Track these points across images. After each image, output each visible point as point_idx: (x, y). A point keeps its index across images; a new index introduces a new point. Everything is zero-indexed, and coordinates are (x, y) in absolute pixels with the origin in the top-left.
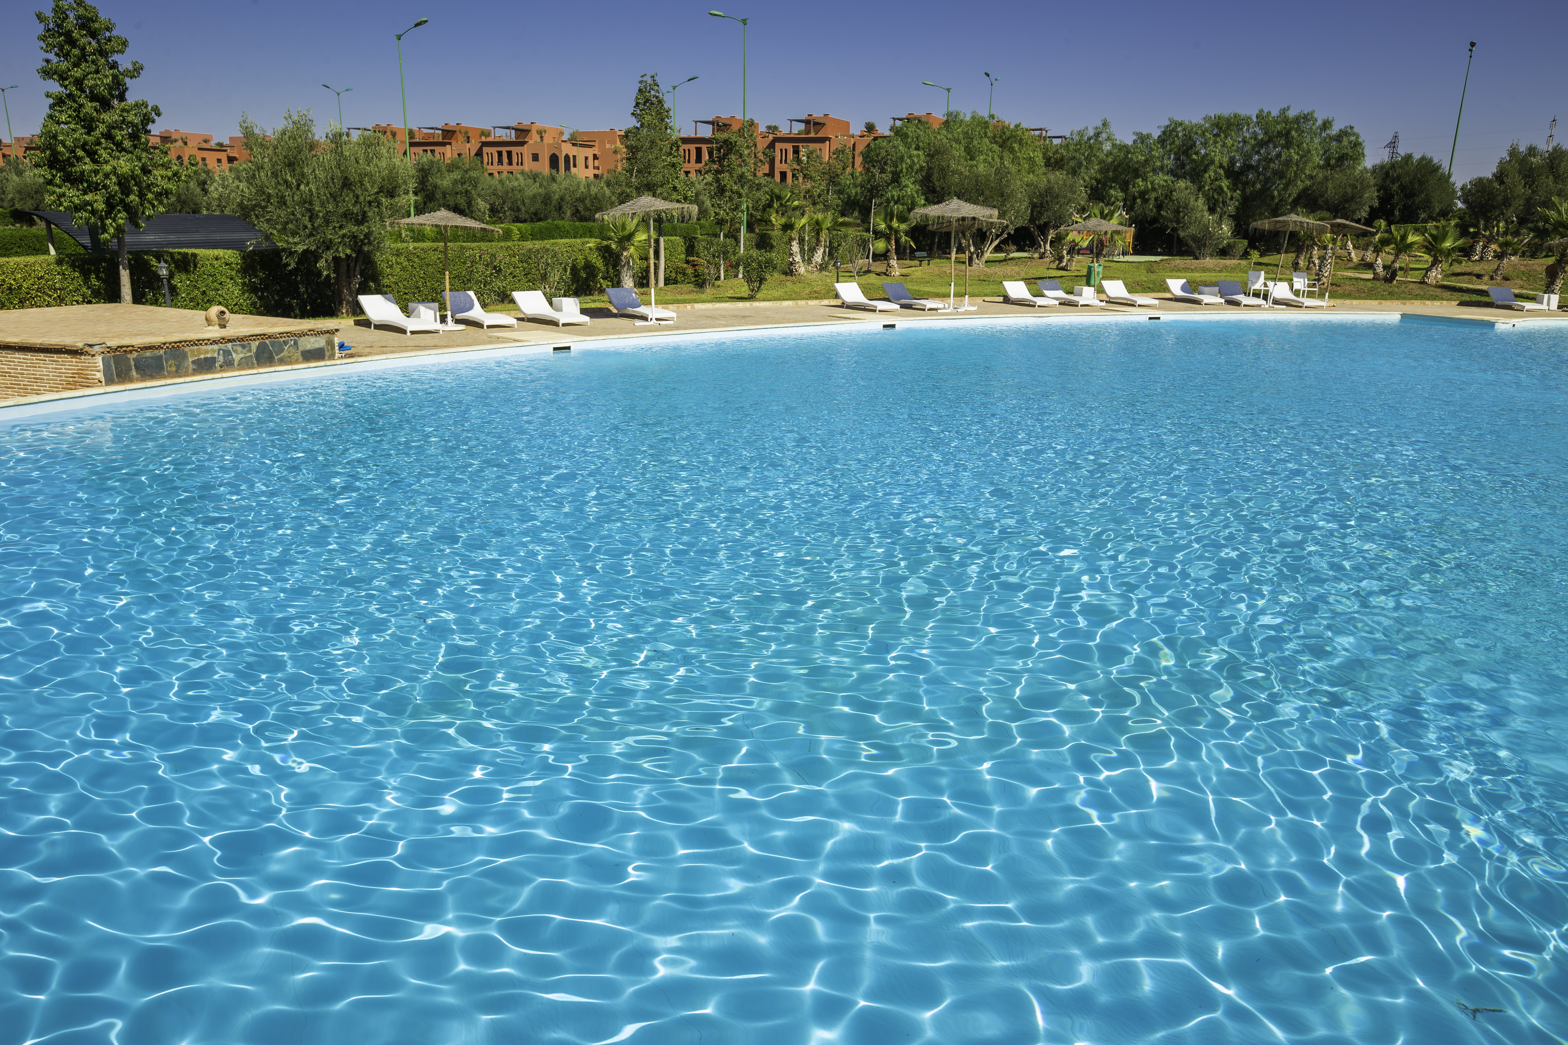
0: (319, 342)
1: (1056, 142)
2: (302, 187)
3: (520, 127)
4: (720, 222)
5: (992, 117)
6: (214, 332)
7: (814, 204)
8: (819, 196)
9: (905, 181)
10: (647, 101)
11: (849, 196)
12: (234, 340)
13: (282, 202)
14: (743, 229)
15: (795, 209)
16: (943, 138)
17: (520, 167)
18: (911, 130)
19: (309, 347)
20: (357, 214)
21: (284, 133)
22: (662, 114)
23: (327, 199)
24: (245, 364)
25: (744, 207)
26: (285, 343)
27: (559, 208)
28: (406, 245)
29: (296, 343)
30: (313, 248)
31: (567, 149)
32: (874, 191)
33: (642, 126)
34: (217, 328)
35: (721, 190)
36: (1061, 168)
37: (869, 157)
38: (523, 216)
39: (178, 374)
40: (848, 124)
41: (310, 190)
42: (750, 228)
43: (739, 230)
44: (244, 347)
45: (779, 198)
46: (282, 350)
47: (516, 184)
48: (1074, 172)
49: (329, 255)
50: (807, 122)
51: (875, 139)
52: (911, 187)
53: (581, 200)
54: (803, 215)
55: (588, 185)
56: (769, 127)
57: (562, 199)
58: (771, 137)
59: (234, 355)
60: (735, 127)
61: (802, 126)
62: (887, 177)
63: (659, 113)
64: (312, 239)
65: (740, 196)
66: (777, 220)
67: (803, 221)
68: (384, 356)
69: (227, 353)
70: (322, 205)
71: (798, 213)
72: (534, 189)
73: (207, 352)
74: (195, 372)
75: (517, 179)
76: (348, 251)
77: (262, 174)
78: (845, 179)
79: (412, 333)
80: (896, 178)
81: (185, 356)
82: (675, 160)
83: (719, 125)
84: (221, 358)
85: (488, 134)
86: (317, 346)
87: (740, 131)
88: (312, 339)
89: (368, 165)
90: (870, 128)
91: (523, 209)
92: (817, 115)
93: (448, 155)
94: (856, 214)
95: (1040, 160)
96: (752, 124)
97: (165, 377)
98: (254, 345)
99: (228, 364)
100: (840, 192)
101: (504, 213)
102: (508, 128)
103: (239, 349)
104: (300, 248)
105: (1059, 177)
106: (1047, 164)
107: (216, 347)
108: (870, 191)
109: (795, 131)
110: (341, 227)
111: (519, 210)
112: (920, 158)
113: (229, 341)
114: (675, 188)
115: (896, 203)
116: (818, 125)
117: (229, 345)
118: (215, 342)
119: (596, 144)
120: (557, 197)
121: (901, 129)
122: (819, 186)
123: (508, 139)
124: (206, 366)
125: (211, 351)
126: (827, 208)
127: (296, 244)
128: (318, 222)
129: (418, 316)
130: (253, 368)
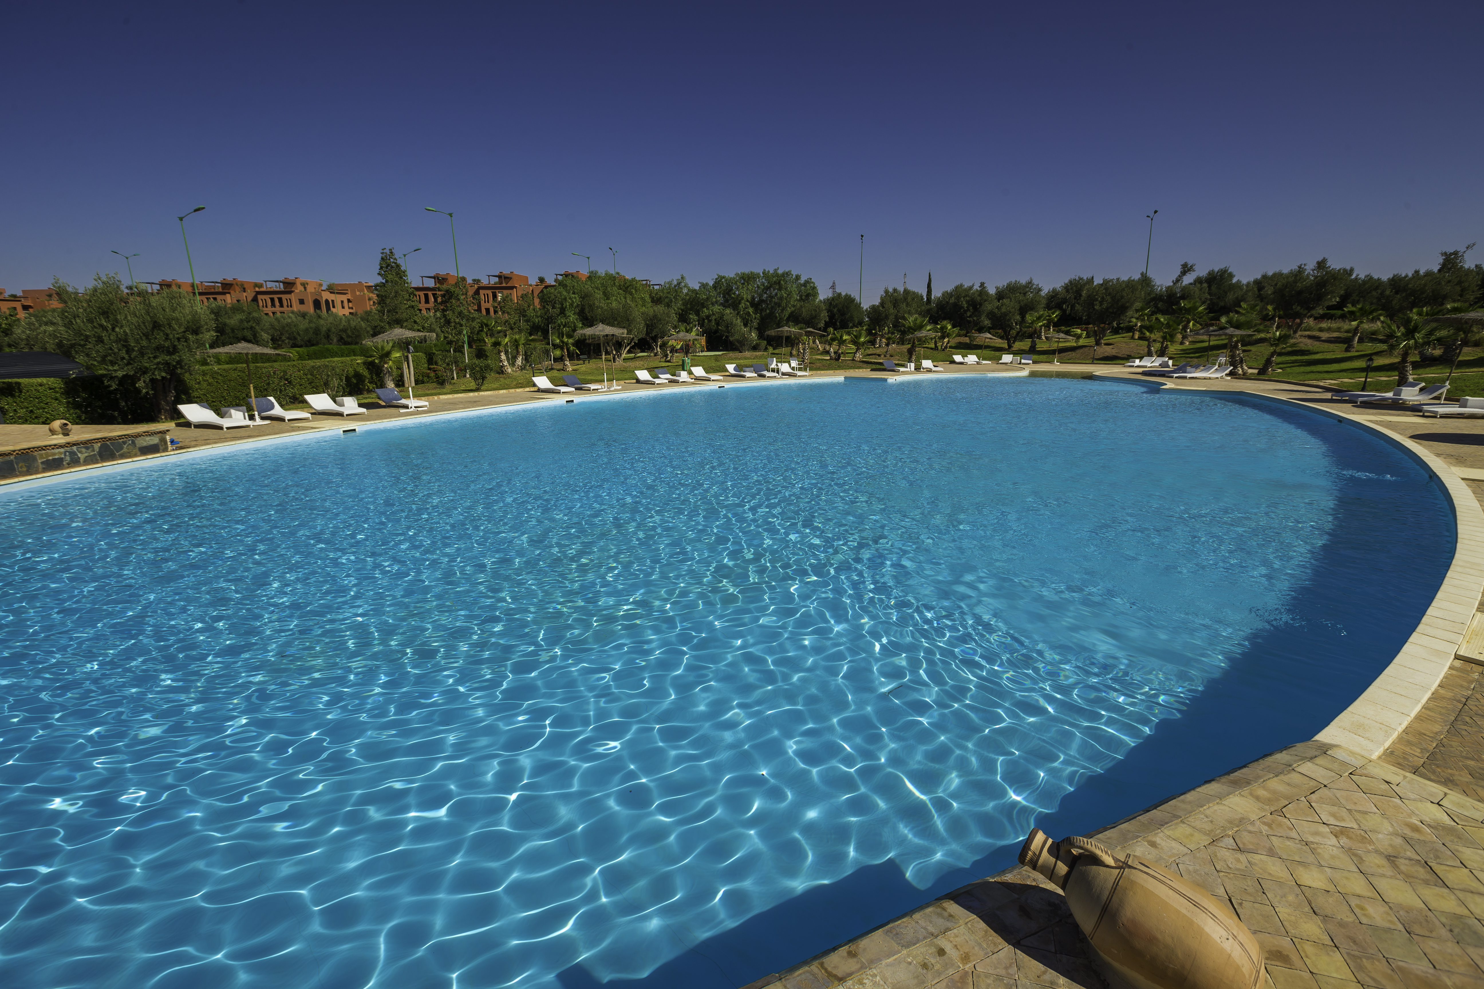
0: (154, 441)
1: (656, 287)
2: (117, 329)
3: (287, 281)
4: (450, 343)
5: (618, 273)
6: (60, 439)
7: (512, 329)
8: (515, 324)
9: (568, 313)
10: (388, 265)
11: (534, 323)
12: (78, 444)
13: (100, 340)
14: (466, 346)
15: (499, 332)
16: (588, 288)
17: (290, 309)
18: (568, 282)
19: (145, 444)
20: (168, 347)
21: (95, 290)
22: (401, 274)
23: (141, 338)
24: (90, 460)
25: (465, 332)
26: (124, 443)
27: (328, 336)
28: (210, 367)
29: (133, 442)
30: (132, 373)
31: (326, 296)
32: (549, 320)
33: (387, 281)
34: (61, 436)
35: (448, 322)
36: (661, 303)
37: (544, 299)
38: (299, 343)
39: (29, 472)
40: (527, 278)
41: (124, 332)
42: (470, 346)
43: (463, 347)
44: (87, 448)
45: (487, 325)
46: (122, 448)
47: (289, 321)
48: (668, 305)
49: (147, 377)
50: (500, 277)
51: (546, 287)
52: (572, 317)
53: (344, 330)
54: (506, 336)
55: (349, 321)
56: (474, 280)
57: (329, 330)
58: (476, 286)
59: (79, 455)
60: (452, 281)
61: (497, 279)
62: (557, 311)
63: (397, 274)
64: (130, 367)
65: (461, 325)
66: (489, 341)
67: (507, 340)
68: (210, 446)
69: (72, 454)
70: (137, 341)
71: (501, 334)
72: (303, 325)
73: (55, 454)
74: (45, 470)
75: (289, 317)
76: (164, 374)
77: (78, 321)
78: (530, 313)
79: (228, 428)
80: (563, 311)
81: (34, 459)
82: (413, 304)
83: (440, 279)
84: (68, 458)
85: (261, 286)
86: (152, 443)
87: (457, 285)
88: (148, 439)
89: (174, 312)
90: (542, 280)
91: (299, 338)
92: (506, 272)
93: (229, 300)
94: (540, 333)
95: (648, 299)
96: (464, 279)
97: (17, 476)
98: (97, 446)
99: (75, 462)
100: (527, 321)
101: (283, 341)
102: (277, 281)
103: (84, 450)
104: (120, 374)
105: (660, 309)
106: (653, 301)
107: (62, 450)
108: (547, 319)
109: (492, 282)
110: (155, 357)
111: (295, 339)
112: (577, 300)
113: (74, 445)
114: (415, 322)
115: (564, 326)
116: (507, 278)
117: (75, 448)
118: (61, 446)
119: (349, 292)
120: (325, 329)
121: (562, 281)
122: (513, 318)
123: (278, 289)
124: (55, 465)
125: (58, 453)
126: (520, 331)
127: (115, 371)
128: (134, 354)
129: (231, 416)
130: (97, 463)
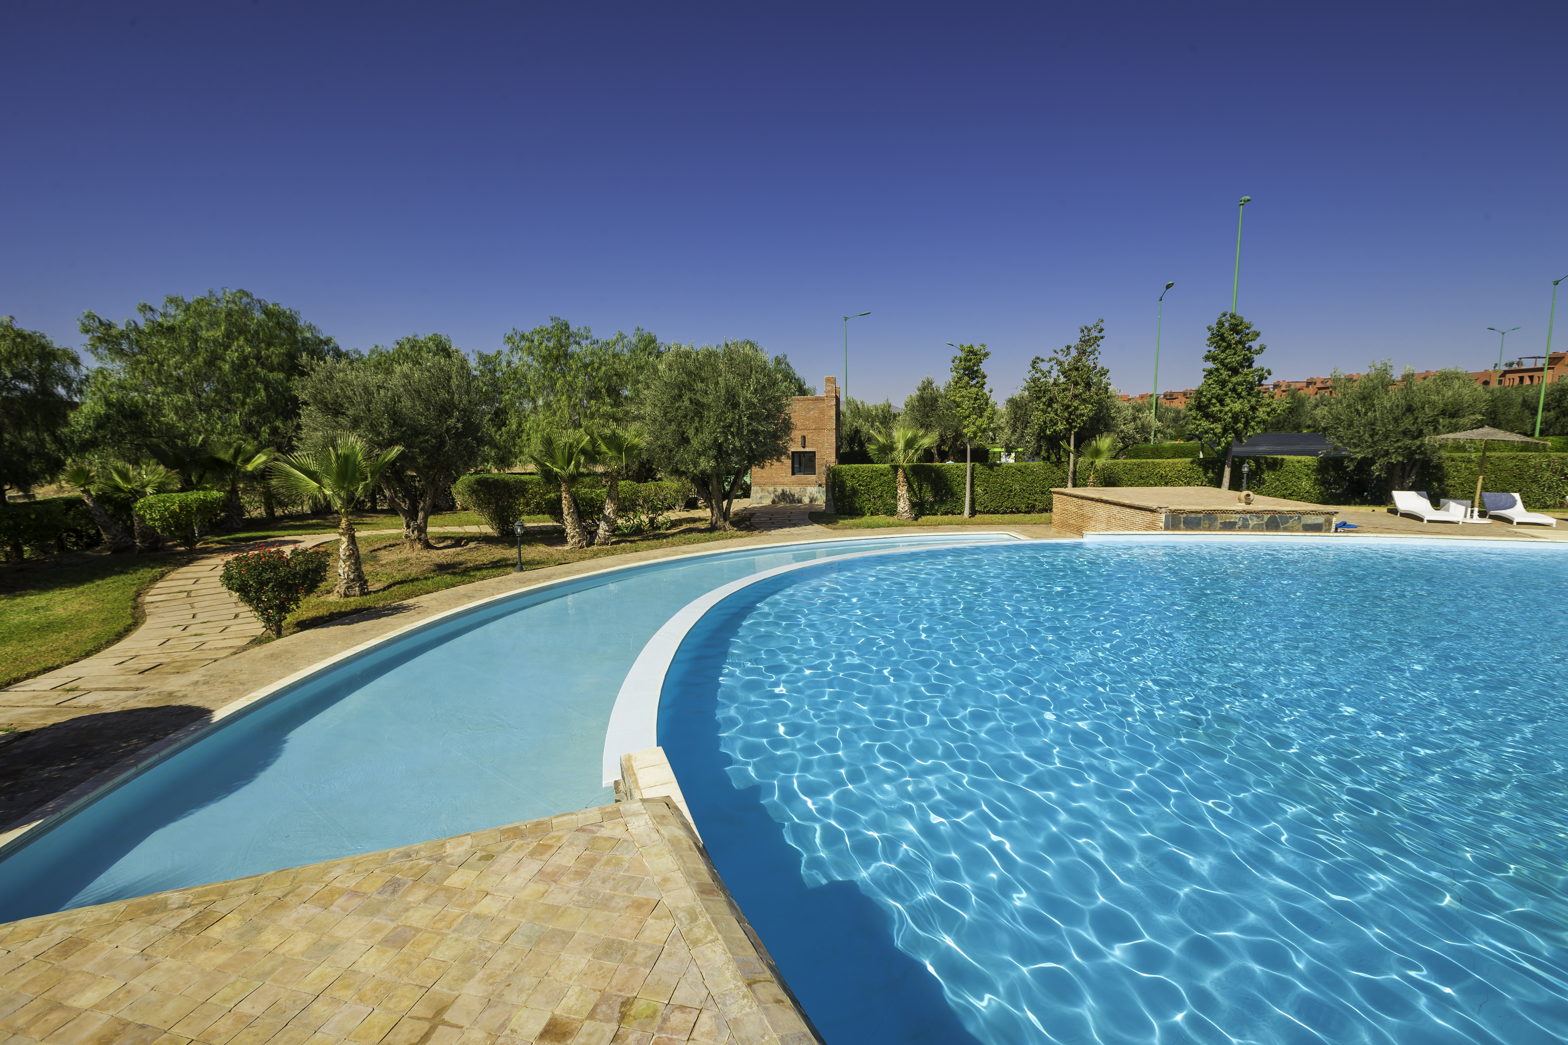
0: (1321, 520)
2: (1369, 414)
6: (1240, 507)
12: (1252, 513)
19: (1309, 522)
20: (1413, 432)
24: (1257, 528)
26: (1291, 518)
29: (1299, 518)
30: (1370, 456)
34: (1244, 504)
39: (1209, 529)
41: (1375, 416)
44: (1258, 517)
46: (1288, 522)
49: (1384, 461)
59: (1250, 522)
64: (1370, 450)
69: (1245, 520)
70: (1384, 425)
73: (1231, 518)
74: (1221, 529)
79: (1429, 521)
81: (1216, 519)
84: (1240, 523)
86: (1317, 522)
88: (1314, 517)
97: (1200, 530)
98: (1266, 517)
99: (1245, 527)
103: (1255, 519)
104: (1359, 456)
107: (1238, 516)
110: (1398, 441)
113: (1248, 513)
117: (1248, 515)
118: (1238, 513)
124: (1229, 526)
125: (1234, 518)
127: (1355, 453)
128: (1376, 438)
129: (1448, 510)
130: (1262, 531)
